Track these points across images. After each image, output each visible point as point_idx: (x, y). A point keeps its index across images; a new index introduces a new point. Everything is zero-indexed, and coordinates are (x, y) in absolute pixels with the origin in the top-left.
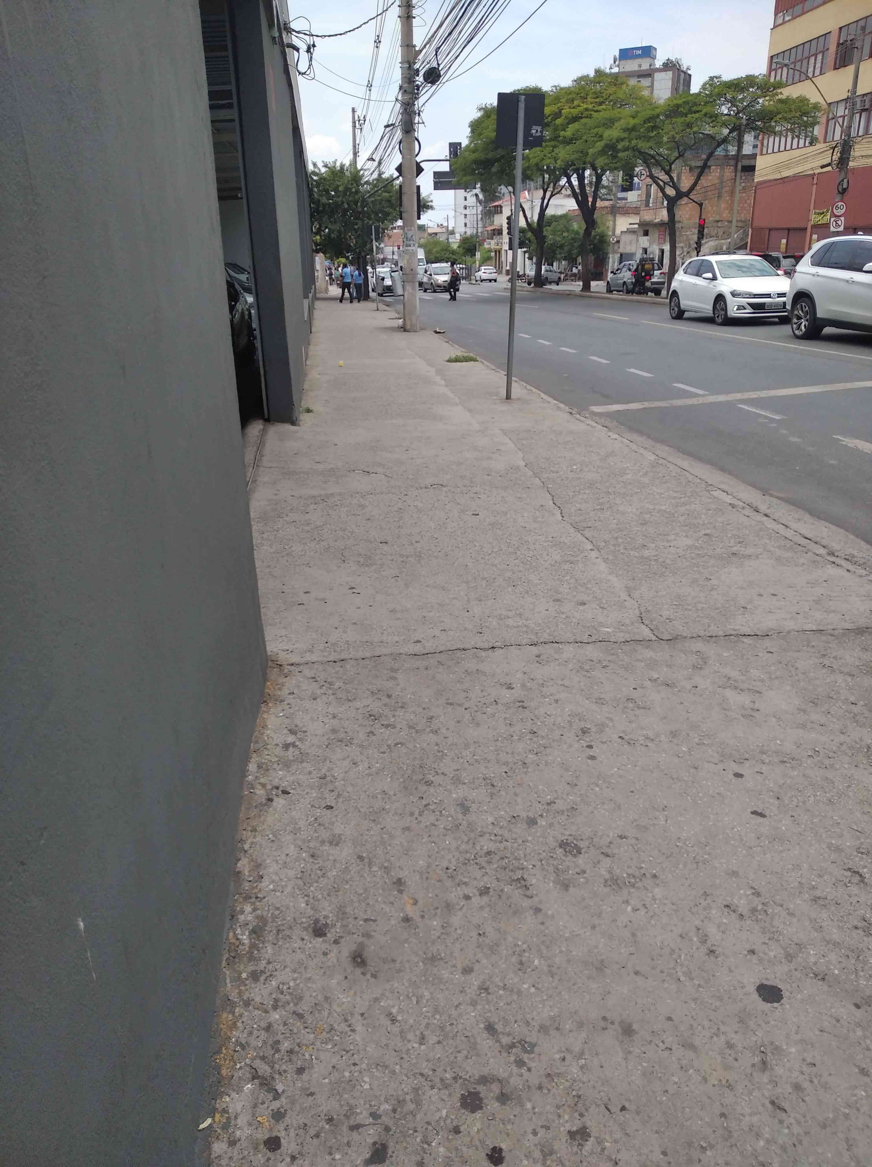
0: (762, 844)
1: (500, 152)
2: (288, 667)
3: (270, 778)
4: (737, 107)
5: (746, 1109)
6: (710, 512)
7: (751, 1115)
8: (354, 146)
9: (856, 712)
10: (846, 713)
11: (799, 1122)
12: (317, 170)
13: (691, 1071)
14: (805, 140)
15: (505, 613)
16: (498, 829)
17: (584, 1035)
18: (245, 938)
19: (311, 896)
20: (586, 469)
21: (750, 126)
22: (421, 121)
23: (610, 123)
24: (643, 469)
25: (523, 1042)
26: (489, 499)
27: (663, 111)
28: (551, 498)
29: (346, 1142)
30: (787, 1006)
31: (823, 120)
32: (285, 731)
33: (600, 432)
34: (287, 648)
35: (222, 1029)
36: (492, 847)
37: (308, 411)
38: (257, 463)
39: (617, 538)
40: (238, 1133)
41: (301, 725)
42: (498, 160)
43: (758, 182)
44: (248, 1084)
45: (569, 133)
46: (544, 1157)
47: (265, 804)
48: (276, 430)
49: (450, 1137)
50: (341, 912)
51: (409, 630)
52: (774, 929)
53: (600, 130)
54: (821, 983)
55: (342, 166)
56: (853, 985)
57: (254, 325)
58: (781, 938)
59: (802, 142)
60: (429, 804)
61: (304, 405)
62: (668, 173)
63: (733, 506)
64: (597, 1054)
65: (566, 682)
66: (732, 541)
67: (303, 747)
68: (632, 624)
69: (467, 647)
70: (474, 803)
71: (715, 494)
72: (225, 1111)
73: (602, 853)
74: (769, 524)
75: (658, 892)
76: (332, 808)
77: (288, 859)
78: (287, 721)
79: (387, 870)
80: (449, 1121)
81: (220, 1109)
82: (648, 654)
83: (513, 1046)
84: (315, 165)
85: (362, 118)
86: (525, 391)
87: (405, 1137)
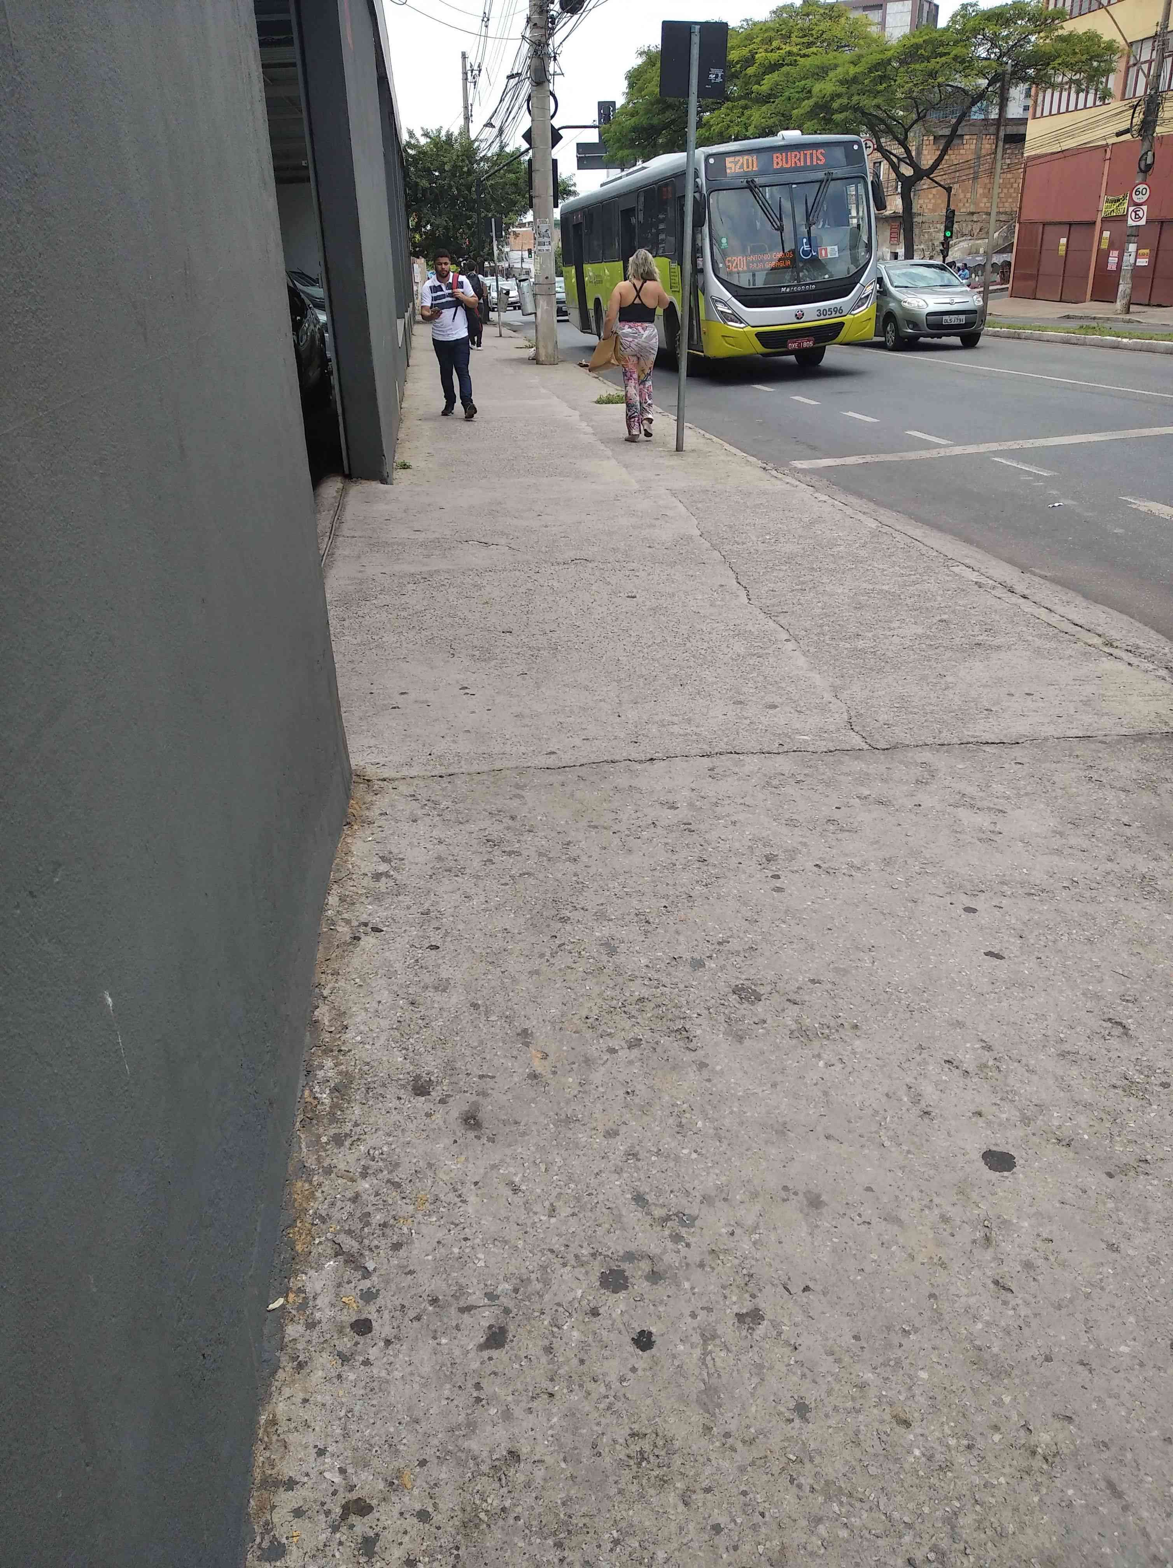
0: (997, 990)
1: (670, 115)
2: (379, 782)
3: (357, 914)
4: (999, 47)
5: (962, 1289)
6: (949, 592)
7: (967, 1296)
8: (466, 108)
9: (1129, 835)
10: (1116, 837)
11: (1027, 1304)
12: (413, 142)
13: (894, 1248)
14: (1096, 94)
15: (668, 718)
16: (653, 973)
17: (758, 1207)
18: (325, 1097)
19: (411, 1050)
20: (782, 540)
21: (1018, 76)
22: (559, 71)
23: (821, 73)
24: (860, 538)
25: (681, 1215)
26: (650, 577)
27: (896, 54)
28: (734, 576)
29: (454, 1325)
30: (1021, 1175)
31: (1121, 65)
32: (376, 859)
33: (804, 492)
34: (377, 761)
35: (295, 1200)
36: (645, 992)
37: (405, 466)
38: (334, 533)
39: (821, 626)
40: (318, 1315)
41: (395, 851)
42: (666, 126)
43: (1028, 157)
44: (330, 1260)
45: (765, 86)
46: (704, 1341)
47: (350, 944)
48: (360, 490)
49: (587, 1320)
50: (450, 1067)
51: (539, 739)
52: (1008, 1088)
53: (808, 83)
54: (1064, 1149)
55: (449, 136)
56: (1105, 1151)
57: (330, 354)
58: (1017, 1098)
59: (1091, 97)
60: (564, 944)
61: (399, 459)
62: (903, 143)
63: (979, 585)
64: (775, 1228)
65: (748, 800)
66: (977, 628)
67: (399, 877)
68: (838, 730)
69: (617, 758)
70: (623, 942)
71: (956, 570)
72: (301, 1290)
73: (788, 1000)
74: (1027, 607)
75: (859, 1045)
76: (438, 948)
77: (381, 1007)
78: (378, 847)
79: (509, 1019)
80: (585, 1302)
81: (295, 1289)
82: (858, 766)
83: (668, 1218)
84: (411, 134)
85: (476, 68)
86: (702, 440)
87: (528, 1319)
